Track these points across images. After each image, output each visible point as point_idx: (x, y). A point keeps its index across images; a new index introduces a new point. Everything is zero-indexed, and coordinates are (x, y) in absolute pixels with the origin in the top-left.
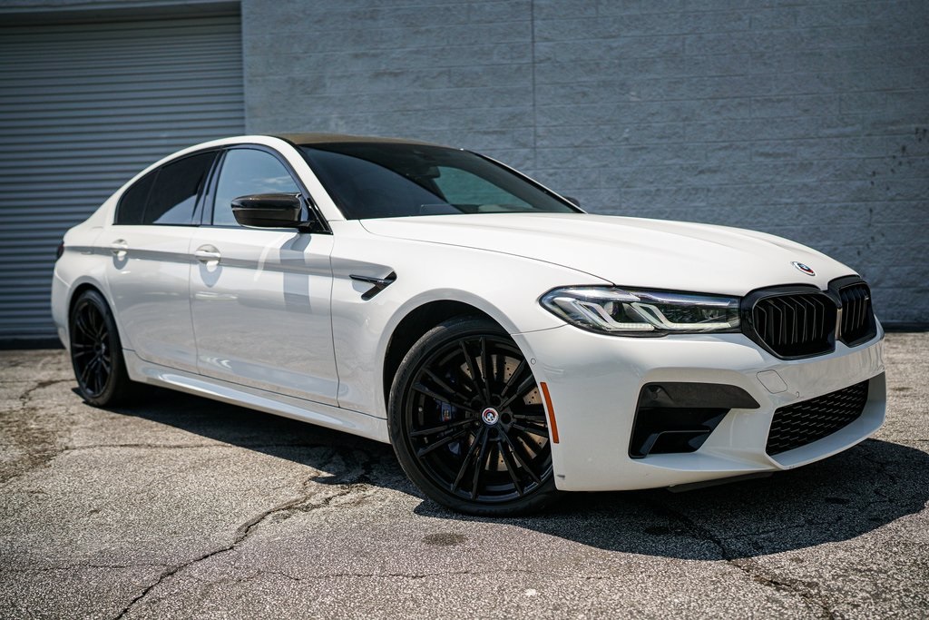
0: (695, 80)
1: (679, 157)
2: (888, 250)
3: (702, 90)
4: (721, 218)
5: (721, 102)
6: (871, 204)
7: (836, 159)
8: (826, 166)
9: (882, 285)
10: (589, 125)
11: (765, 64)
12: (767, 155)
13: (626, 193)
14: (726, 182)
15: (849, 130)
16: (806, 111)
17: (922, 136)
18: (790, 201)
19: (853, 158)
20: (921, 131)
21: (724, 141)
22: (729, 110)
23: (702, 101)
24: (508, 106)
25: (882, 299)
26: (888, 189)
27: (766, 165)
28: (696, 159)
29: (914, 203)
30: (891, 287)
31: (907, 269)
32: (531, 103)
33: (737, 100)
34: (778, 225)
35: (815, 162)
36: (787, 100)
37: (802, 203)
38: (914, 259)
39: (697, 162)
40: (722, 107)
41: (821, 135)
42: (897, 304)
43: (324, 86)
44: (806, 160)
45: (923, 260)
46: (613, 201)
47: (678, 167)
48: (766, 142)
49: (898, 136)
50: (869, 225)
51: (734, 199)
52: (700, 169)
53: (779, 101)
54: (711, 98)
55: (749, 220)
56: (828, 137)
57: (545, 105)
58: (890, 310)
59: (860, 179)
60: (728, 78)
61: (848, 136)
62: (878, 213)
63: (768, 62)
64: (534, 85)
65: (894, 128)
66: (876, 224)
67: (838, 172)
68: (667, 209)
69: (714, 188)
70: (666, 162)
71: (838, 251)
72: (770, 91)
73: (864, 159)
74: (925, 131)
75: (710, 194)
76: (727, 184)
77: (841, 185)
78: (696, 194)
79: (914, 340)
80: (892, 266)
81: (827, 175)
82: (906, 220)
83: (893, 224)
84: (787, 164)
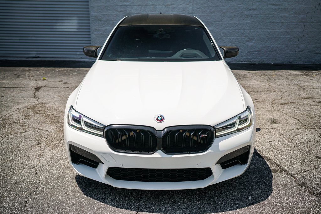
1: (243, 4)
2: (308, 40)
4: (255, 26)
6: (305, 24)
7: (296, 7)
8: (292, 9)
9: (304, 51)
12: (273, 5)
13: (224, 16)
14: (258, 14)
18: (278, 21)
19: (302, 7)
25: (303, 56)
26: (312, 18)
27: (272, 8)
28: (249, 5)
29: (319, 24)
30: (307, 52)
31: (313, 46)
34: (273, 30)
35: (289, 8)
37: (282, 22)
38: (316, 43)
39: (249, 6)
42: (308, 58)
44: (286, 7)
45: (319, 43)
46: (219, 19)
47: (242, 8)
50: (304, 31)
51: (260, 20)
52: (250, 9)
55: (264, 28)
58: (305, 60)
59: (303, 15)
62: (307, 27)
67: (296, 12)
68: (237, 23)
69: (254, 16)
70: (239, 6)
71: (292, 39)
73: (306, 7)
75: (252, 18)
76: (258, 15)
77: (296, 16)
78: (247, 18)
79: (316, 75)
80: (309, 45)
81: (292, 13)
82: (316, 30)
83: (311, 31)
84: (279, 8)
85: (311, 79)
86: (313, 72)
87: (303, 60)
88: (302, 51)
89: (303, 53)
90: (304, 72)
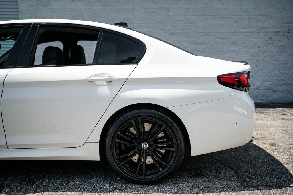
0: (195, 8)
1: (188, 37)
2: (263, 76)
3: (197, 12)
5: (204, 17)
6: (258, 58)
7: (246, 41)
8: (242, 43)
9: (260, 88)
10: (155, 24)
11: (221, 3)
12: (221, 38)
15: (251, 30)
16: (236, 22)
17: (277, 33)
18: (228, 56)
19: (252, 41)
20: (277, 31)
21: (205, 32)
22: (207, 20)
23: (197, 17)
24: (123, 15)
25: (260, 94)
26: (264, 53)
27: (220, 42)
29: (273, 58)
30: (263, 89)
31: (269, 83)
32: (132, 14)
33: (211, 17)
35: (238, 42)
36: (229, 17)
37: (233, 57)
38: (272, 79)
39: (194, 40)
40: (205, 19)
41: (241, 31)
42: (265, 95)
43: (51, 4)
44: (235, 41)
45: (275, 80)
47: (187, 41)
48: (220, 33)
49: (269, 33)
50: (257, 66)
52: (196, 42)
53: (226, 18)
54: (201, 15)
56: (243, 32)
57: (137, 15)
58: (262, 98)
59: (254, 49)
60: (207, 8)
61: (251, 32)
62: (260, 62)
63: (222, 2)
64: (134, 7)
65: (267, 30)
66: (259, 66)
67: (247, 46)
72: (223, 14)
73: (256, 41)
74: (279, 31)
75: (199, 52)
76: (205, 49)
77: (247, 51)
79: (273, 113)
80: (264, 81)
81: (243, 47)
82: (270, 65)
83: (265, 66)
84: (228, 42)
85: (266, 116)
86: (270, 110)
87: (260, 98)
88: (258, 89)
89: (259, 90)
90: (260, 110)
